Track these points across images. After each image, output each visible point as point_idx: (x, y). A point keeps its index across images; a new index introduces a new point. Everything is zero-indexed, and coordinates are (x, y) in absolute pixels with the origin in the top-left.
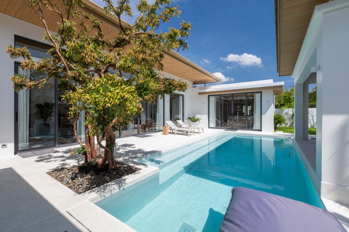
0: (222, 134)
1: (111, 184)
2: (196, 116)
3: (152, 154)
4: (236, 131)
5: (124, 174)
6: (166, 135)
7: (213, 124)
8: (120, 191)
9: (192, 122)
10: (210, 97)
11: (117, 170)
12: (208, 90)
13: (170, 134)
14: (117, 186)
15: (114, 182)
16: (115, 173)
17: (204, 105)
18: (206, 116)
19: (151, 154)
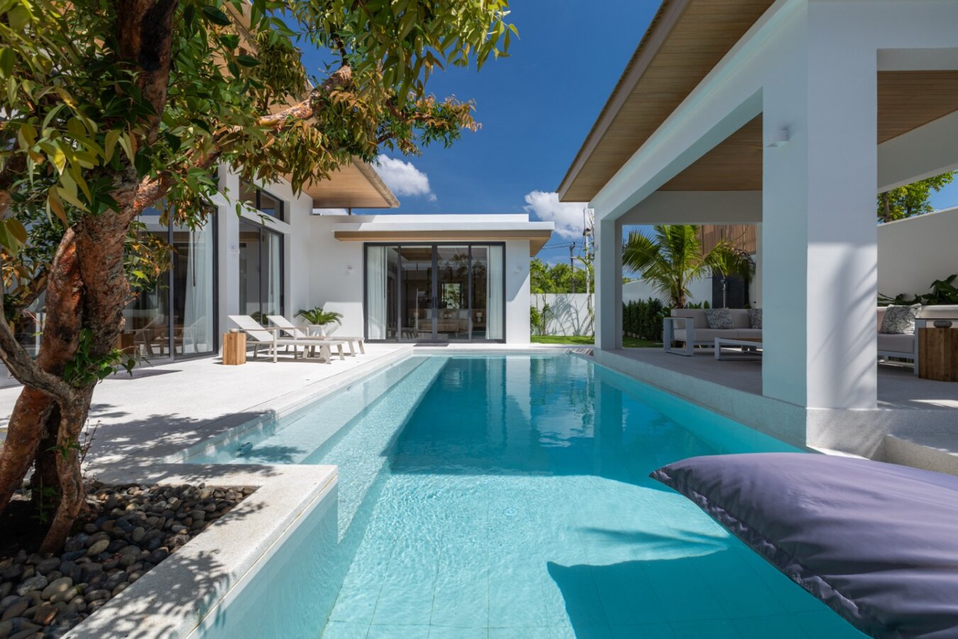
0: (413, 356)
1: (127, 618)
2: (323, 305)
3: (244, 427)
4: (446, 346)
5: (171, 532)
6: (236, 364)
7: (377, 330)
8: (206, 633)
9: (314, 323)
10: (371, 249)
11: (107, 524)
12: (364, 227)
13: (249, 363)
14: (187, 613)
15: (134, 597)
16: (103, 544)
17: (351, 271)
18: (359, 306)
19: (237, 428)
